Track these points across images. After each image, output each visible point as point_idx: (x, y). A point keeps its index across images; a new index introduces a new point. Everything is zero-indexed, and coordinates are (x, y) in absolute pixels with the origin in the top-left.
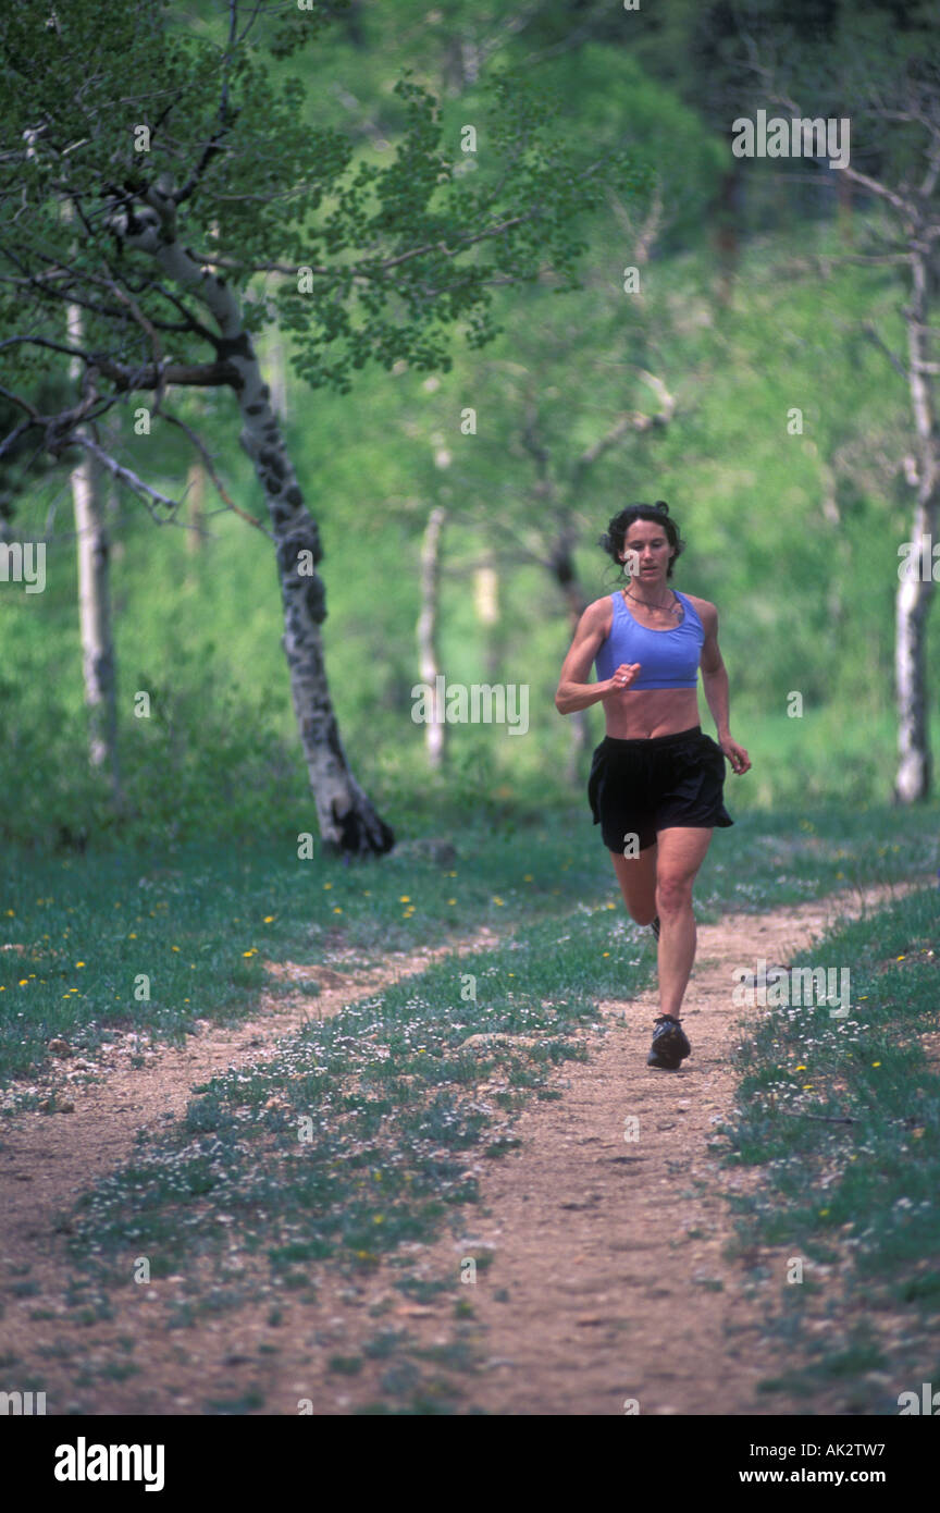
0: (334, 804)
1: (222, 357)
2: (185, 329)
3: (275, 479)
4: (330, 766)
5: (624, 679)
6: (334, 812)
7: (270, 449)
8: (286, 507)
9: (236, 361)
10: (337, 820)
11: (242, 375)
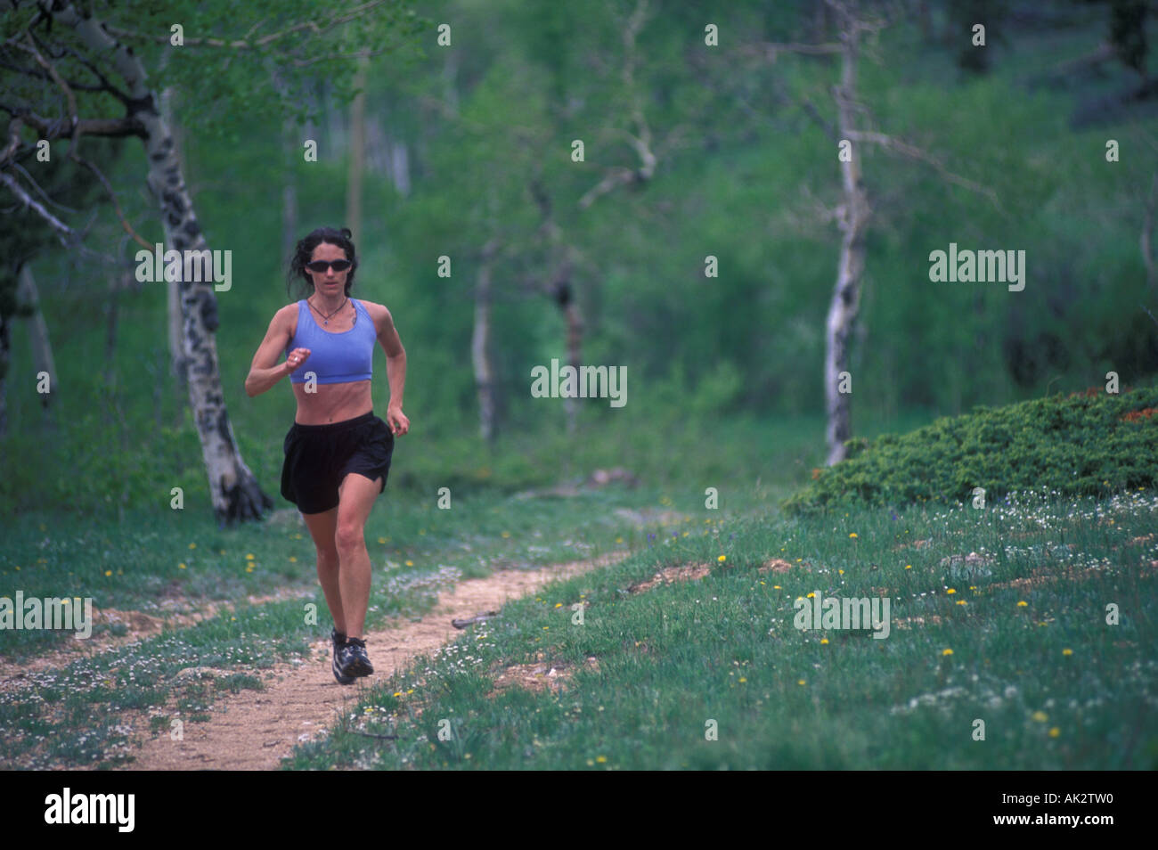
0: (223, 479)
1: (131, 113)
2: (100, 90)
3: (176, 214)
4: (220, 448)
5: (296, 359)
6: (223, 486)
7: (171, 189)
8: (185, 237)
9: (142, 116)
10: (225, 493)
11: (147, 128)
